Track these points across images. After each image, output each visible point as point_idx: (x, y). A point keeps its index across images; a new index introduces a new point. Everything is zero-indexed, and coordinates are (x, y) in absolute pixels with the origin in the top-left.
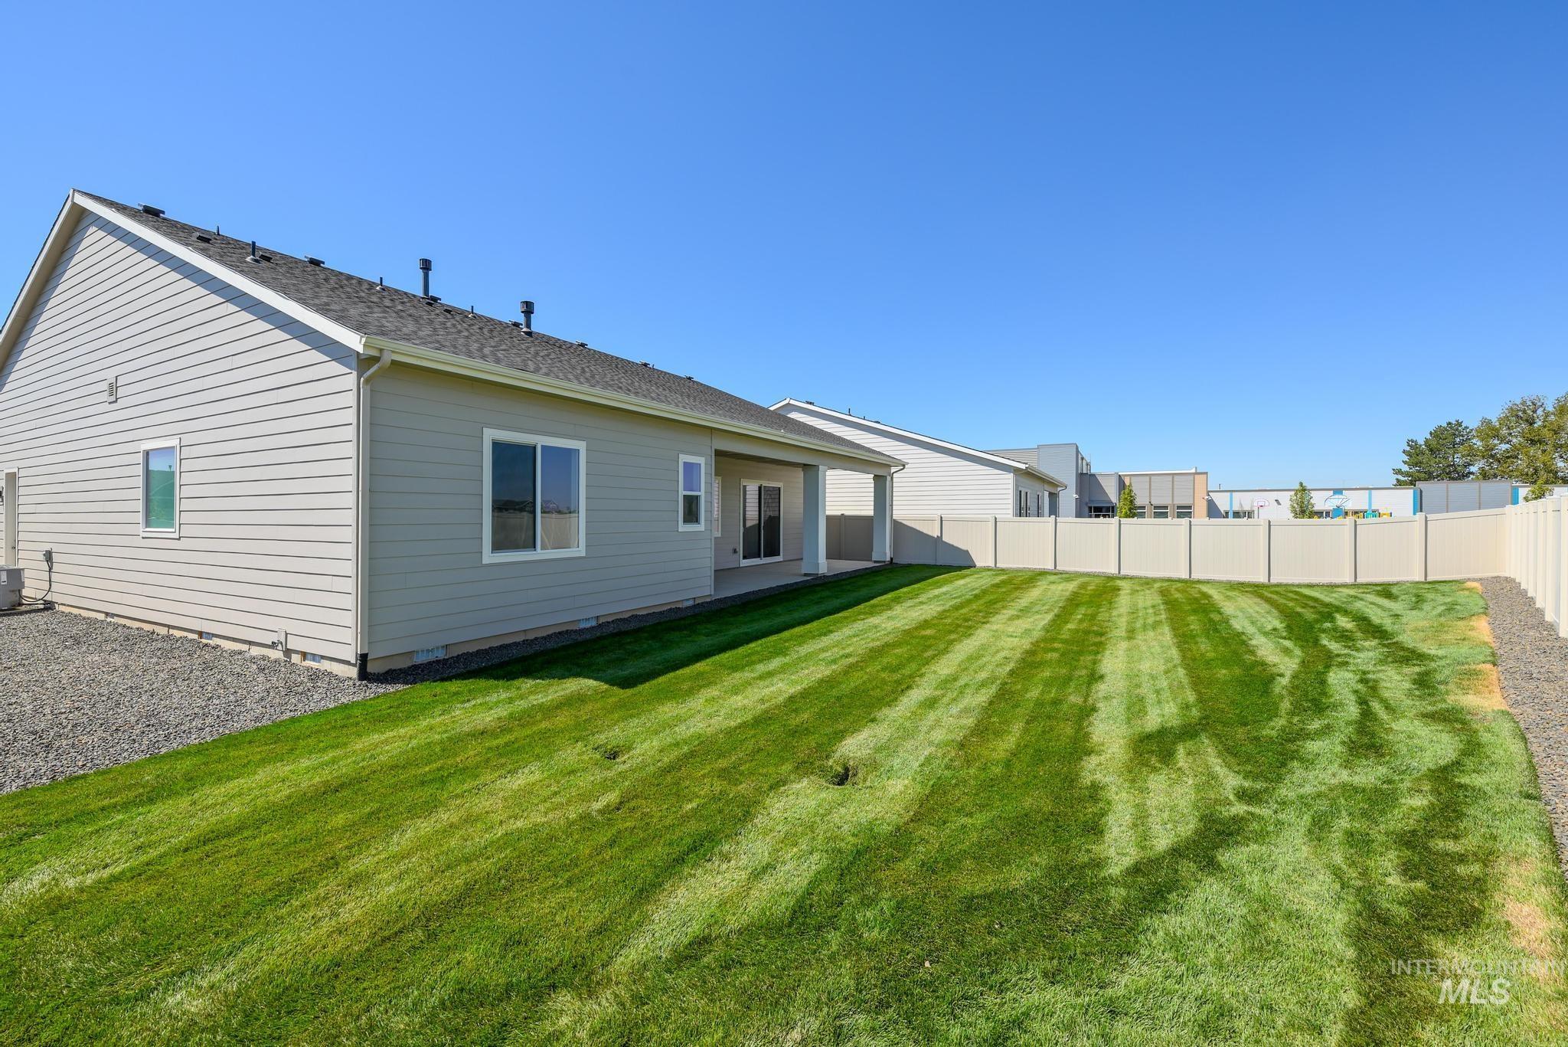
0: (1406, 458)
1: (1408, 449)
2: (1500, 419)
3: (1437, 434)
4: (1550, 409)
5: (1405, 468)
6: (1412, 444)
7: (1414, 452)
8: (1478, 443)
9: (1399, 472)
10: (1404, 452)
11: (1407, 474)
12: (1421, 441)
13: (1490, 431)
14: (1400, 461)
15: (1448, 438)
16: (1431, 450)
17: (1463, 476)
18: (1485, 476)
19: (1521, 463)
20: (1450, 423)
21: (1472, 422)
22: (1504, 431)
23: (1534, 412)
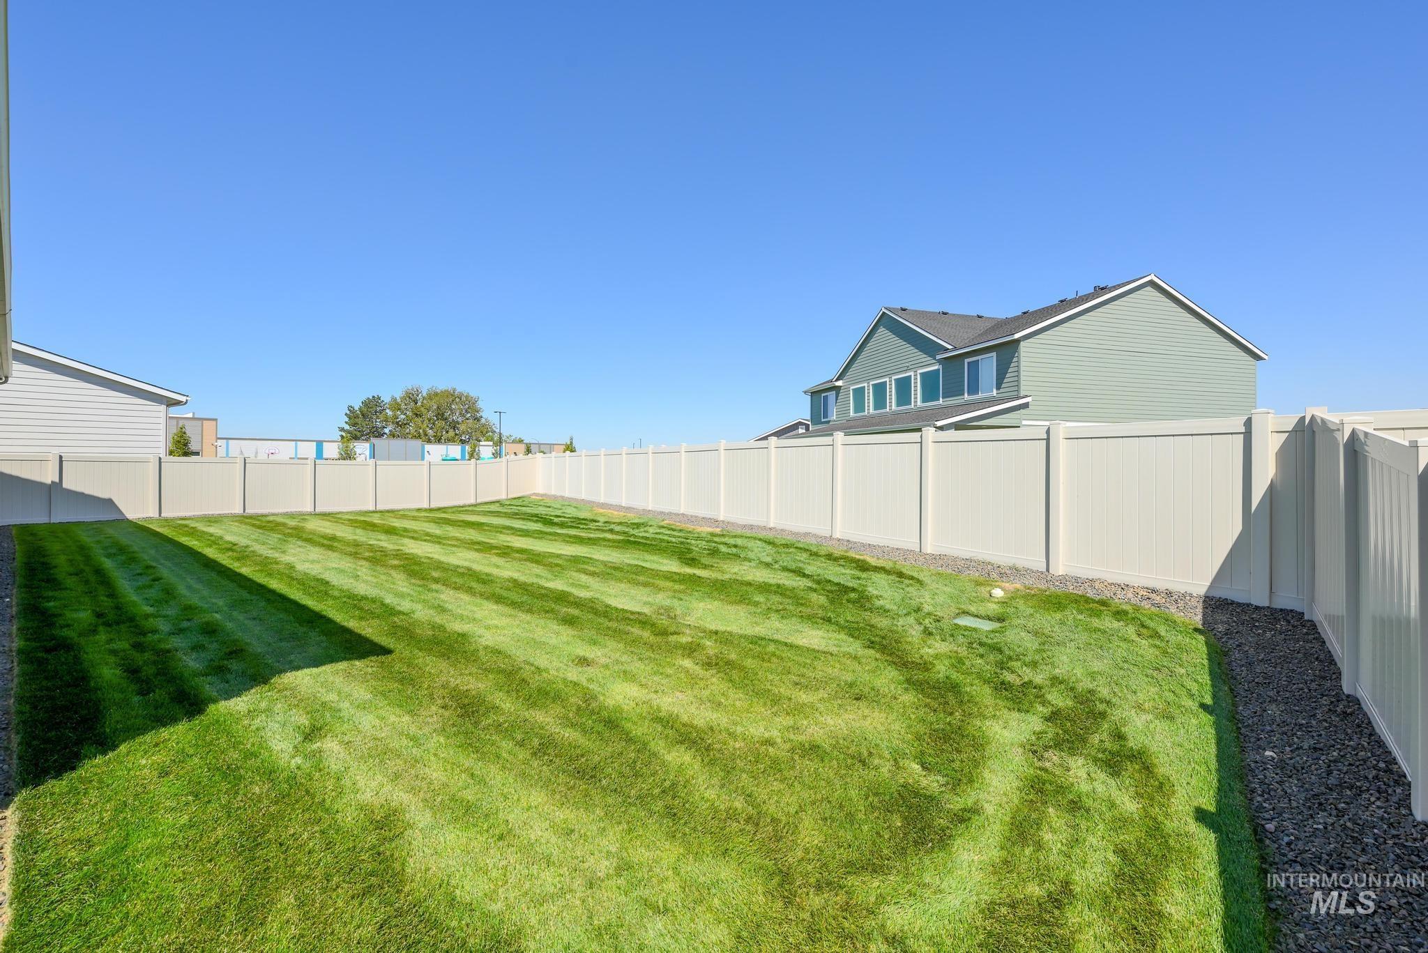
0: (347, 420)
1: (348, 412)
2: (401, 398)
3: (367, 404)
4: (425, 394)
5: (347, 427)
6: (351, 408)
7: (352, 416)
8: (389, 413)
9: (342, 429)
10: (346, 414)
11: (348, 432)
12: (357, 408)
13: (396, 406)
14: (342, 421)
15: (372, 408)
16: (363, 415)
17: (381, 435)
18: (393, 435)
19: (411, 429)
20: (374, 397)
21: (386, 399)
22: (403, 407)
23: (418, 395)
